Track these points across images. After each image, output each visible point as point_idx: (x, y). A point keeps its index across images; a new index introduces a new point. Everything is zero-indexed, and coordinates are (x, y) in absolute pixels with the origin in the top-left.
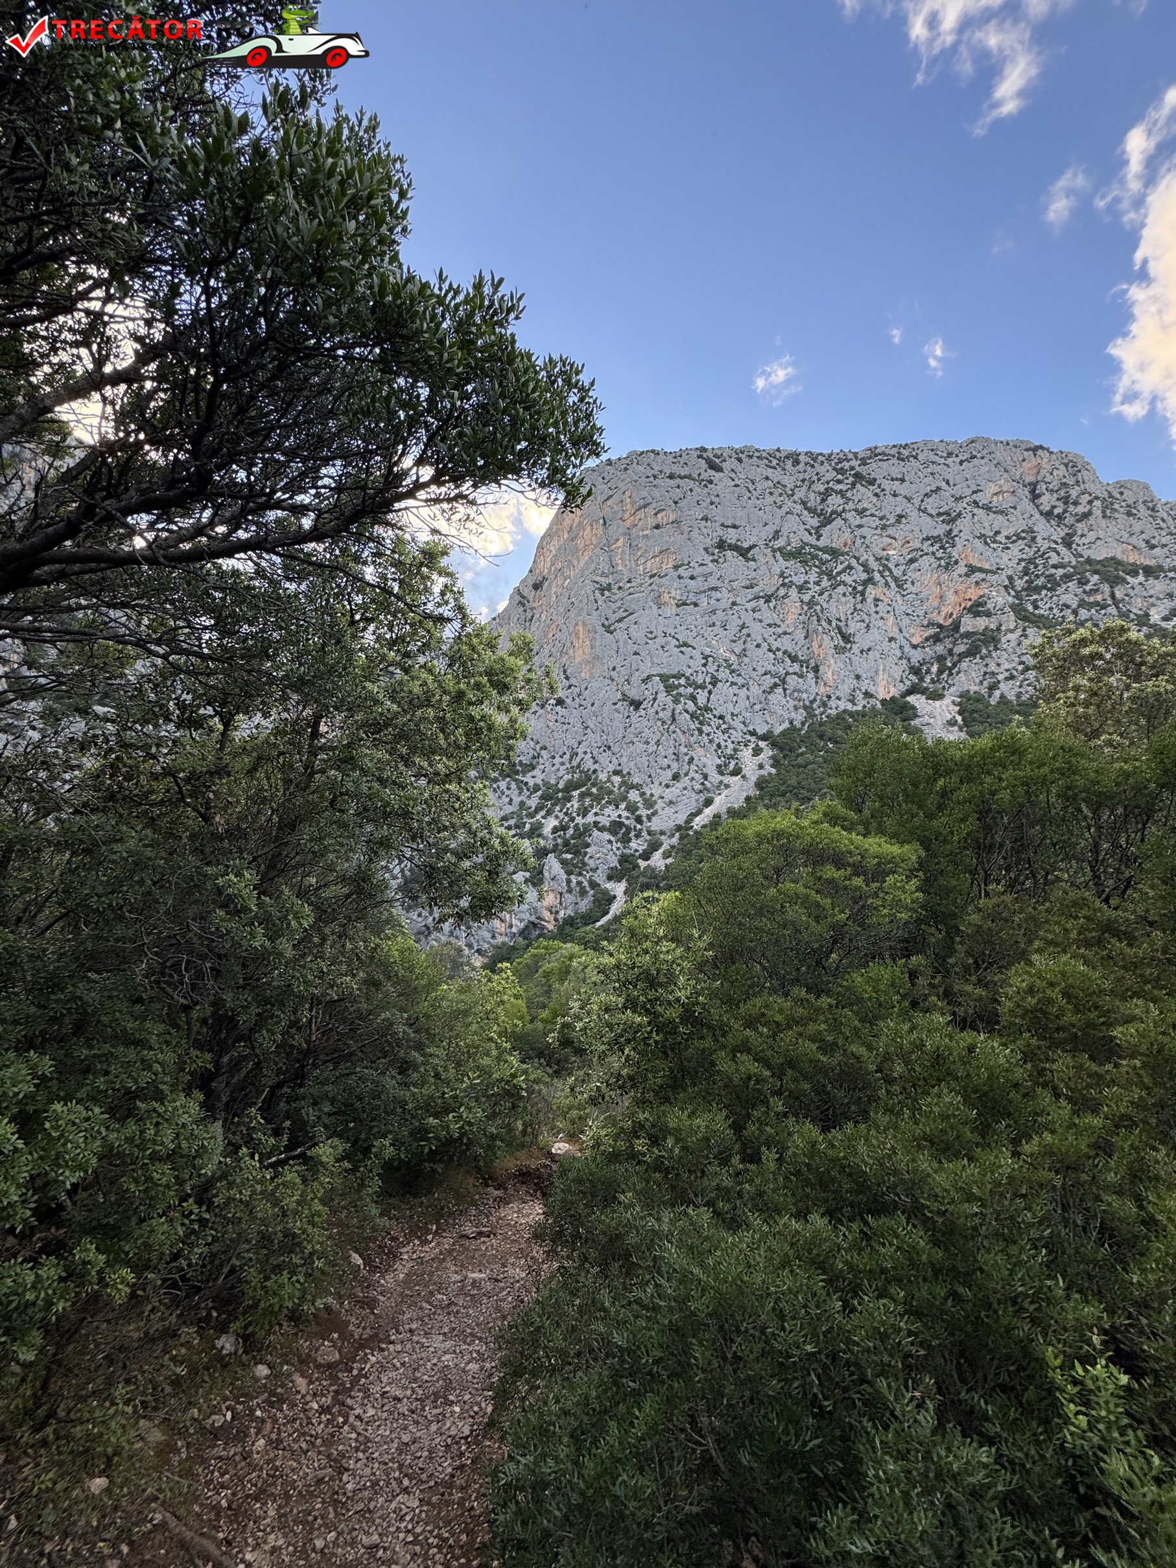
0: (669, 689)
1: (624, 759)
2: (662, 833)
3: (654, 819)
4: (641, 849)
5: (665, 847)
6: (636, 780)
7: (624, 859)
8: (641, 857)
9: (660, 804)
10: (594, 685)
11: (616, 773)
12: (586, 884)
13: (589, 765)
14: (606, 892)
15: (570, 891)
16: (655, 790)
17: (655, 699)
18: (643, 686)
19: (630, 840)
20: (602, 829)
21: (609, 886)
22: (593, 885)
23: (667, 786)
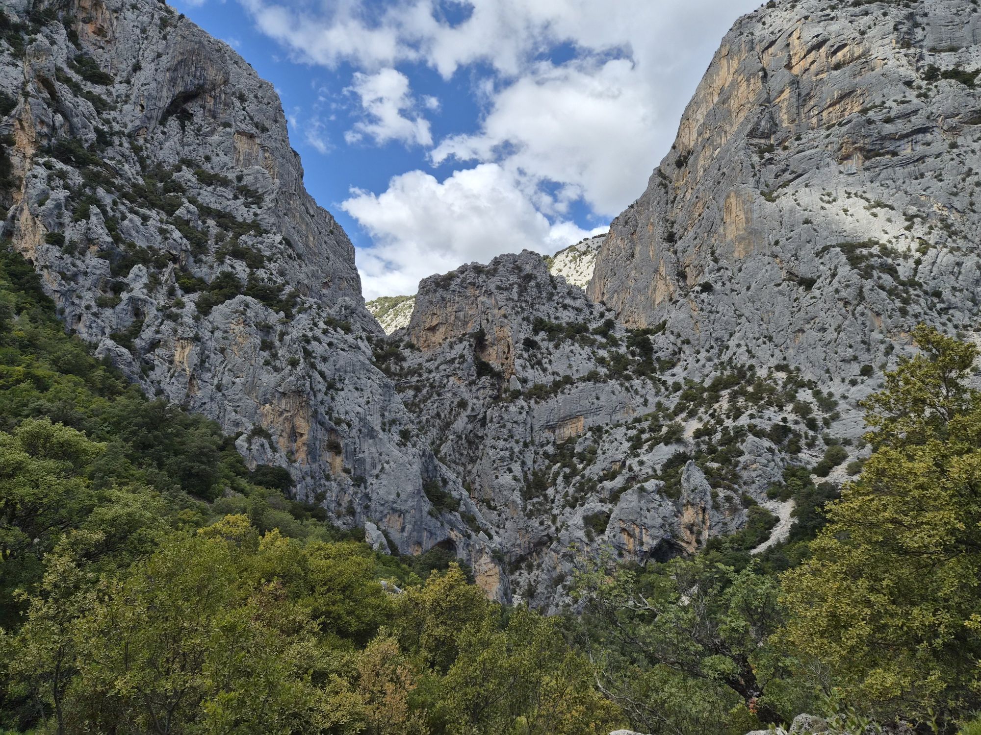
0: (854, 261)
1: (791, 352)
2: (847, 442)
3: (834, 424)
4: (814, 462)
5: (851, 459)
6: (807, 376)
7: (790, 473)
8: (816, 471)
9: (842, 405)
10: (750, 265)
11: (779, 368)
12: (737, 500)
13: (743, 359)
14: (765, 513)
15: (716, 507)
16: (836, 388)
17: (834, 275)
18: (817, 261)
19: (799, 450)
20: (759, 433)
21: (770, 505)
22: (748, 502)
23: (853, 383)
